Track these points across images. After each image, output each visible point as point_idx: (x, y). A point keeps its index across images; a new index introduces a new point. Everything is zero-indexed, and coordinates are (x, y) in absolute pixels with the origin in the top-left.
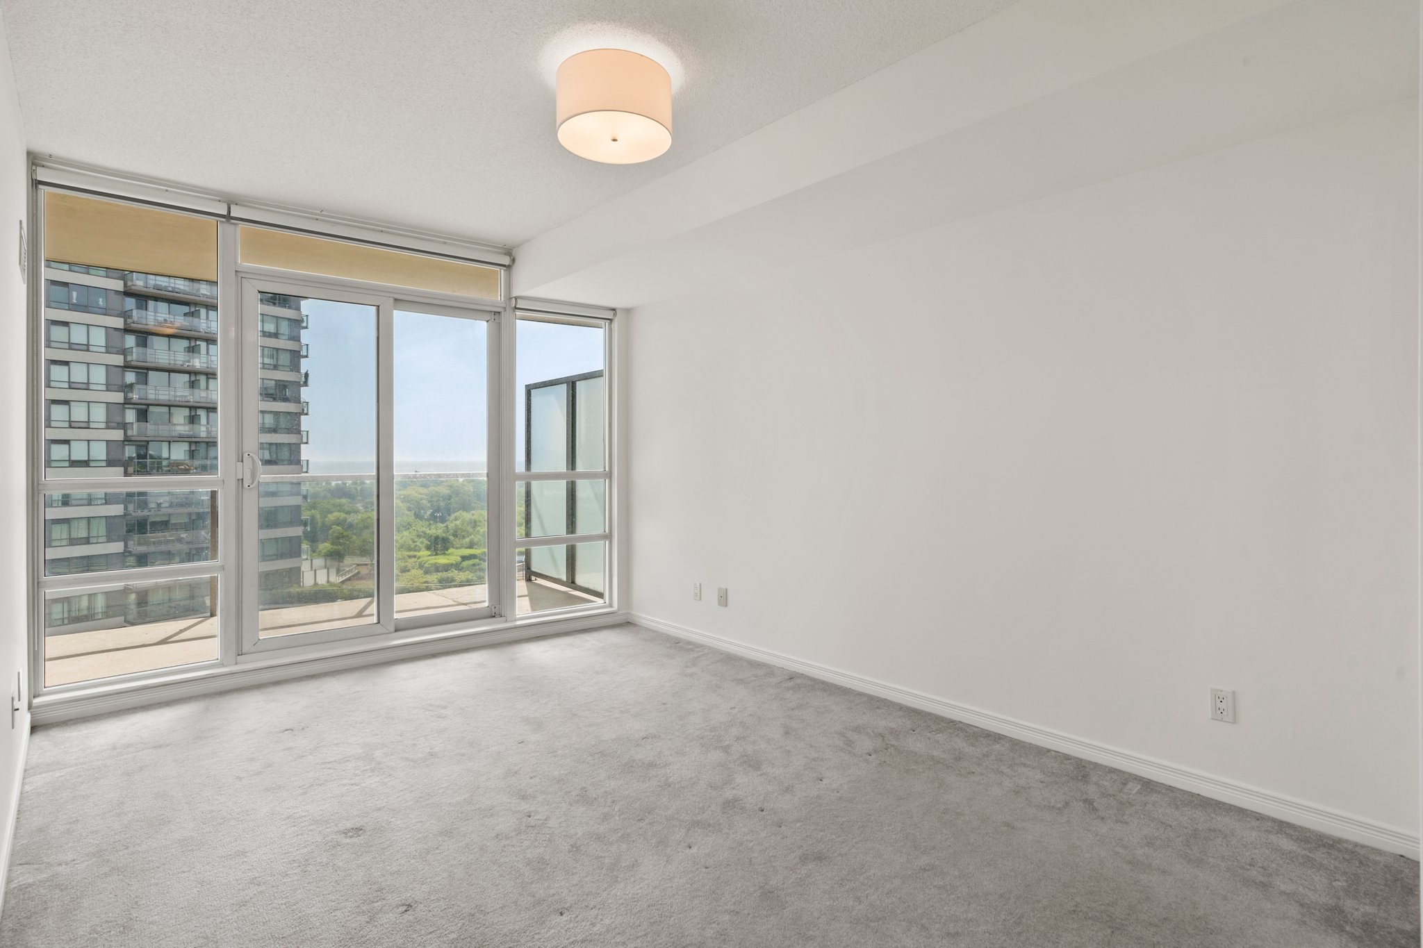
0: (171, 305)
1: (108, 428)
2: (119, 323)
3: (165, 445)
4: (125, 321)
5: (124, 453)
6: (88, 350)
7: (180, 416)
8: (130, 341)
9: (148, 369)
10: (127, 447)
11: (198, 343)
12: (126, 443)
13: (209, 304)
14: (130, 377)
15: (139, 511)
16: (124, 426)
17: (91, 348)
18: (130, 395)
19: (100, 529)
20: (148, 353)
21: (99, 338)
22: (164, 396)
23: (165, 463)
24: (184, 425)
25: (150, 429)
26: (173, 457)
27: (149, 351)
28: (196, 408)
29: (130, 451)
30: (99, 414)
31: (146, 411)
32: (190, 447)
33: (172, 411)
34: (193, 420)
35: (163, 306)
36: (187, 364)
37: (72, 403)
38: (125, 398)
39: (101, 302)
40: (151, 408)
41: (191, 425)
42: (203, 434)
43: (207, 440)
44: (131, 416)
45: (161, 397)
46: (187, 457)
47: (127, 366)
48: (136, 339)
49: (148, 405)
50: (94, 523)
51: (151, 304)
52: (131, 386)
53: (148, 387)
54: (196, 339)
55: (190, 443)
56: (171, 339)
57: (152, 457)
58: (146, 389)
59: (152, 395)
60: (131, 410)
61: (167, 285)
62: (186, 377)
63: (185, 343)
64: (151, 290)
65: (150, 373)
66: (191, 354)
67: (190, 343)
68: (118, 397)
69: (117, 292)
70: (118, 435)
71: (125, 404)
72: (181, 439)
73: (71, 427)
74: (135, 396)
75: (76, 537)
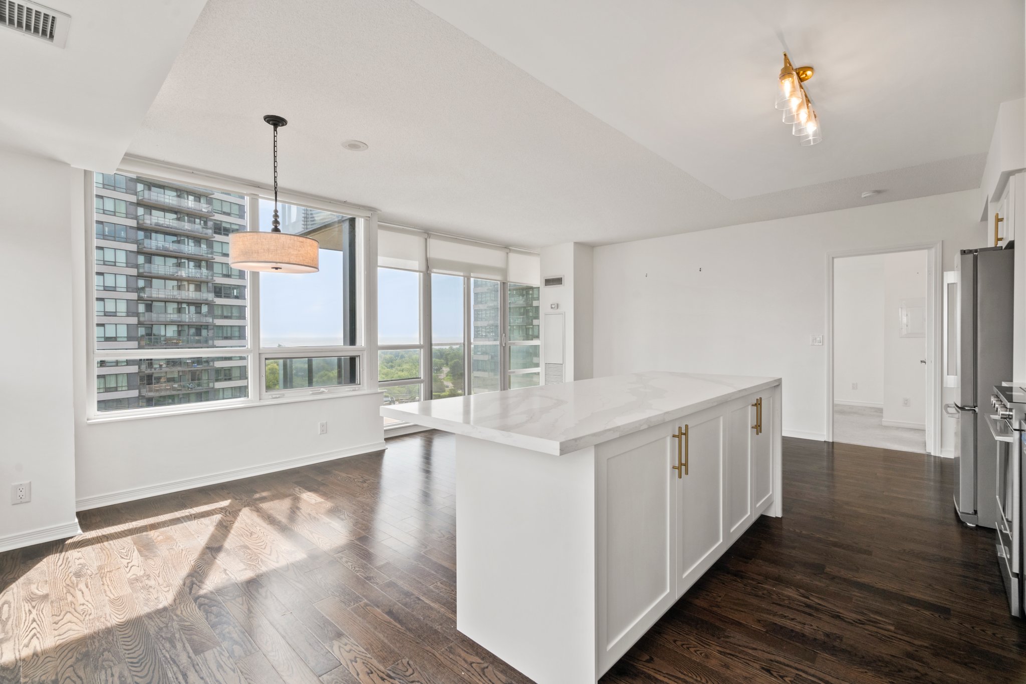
0: (166, 236)
1: (128, 316)
2: (134, 247)
3: (163, 327)
4: (138, 247)
5: (138, 333)
6: (115, 265)
7: (172, 307)
8: (141, 259)
9: (152, 277)
10: (139, 328)
11: (183, 261)
12: (139, 326)
13: (189, 235)
14: (141, 283)
15: (149, 370)
16: (137, 314)
17: (117, 264)
18: (142, 295)
19: (123, 382)
20: (152, 267)
21: (121, 258)
22: (162, 296)
23: (162, 339)
24: (173, 313)
25: (154, 316)
26: (168, 335)
27: (153, 266)
28: (182, 303)
29: (142, 331)
30: (122, 307)
31: (151, 305)
32: (178, 329)
33: (167, 305)
34: (180, 310)
35: (161, 237)
36: (177, 274)
37: (106, 300)
38: (139, 296)
39: (123, 234)
40: (154, 303)
41: (179, 314)
42: (187, 320)
43: (189, 324)
44: (141, 308)
45: (160, 296)
46: (176, 335)
47: (140, 276)
48: (145, 258)
49: (152, 301)
50: (120, 378)
51: (154, 235)
52: (143, 289)
53: (153, 290)
54: (181, 258)
55: (178, 325)
56: (166, 258)
57: (154, 335)
58: (151, 291)
59: (155, 295)
60: (142, 304)
61: (163, 222)
62: (175, 283)
63: (174, 261)
64: (153, 226)
65: (154, 280)
66: (178, 268)
67: (178, 260)
68: (134, 296)
69: (131, 227)
70: (133, 320)
71: (138, 300)
72: (171, 323)
73: (105, 315)
74: (145, 295)
75: (109, 387)
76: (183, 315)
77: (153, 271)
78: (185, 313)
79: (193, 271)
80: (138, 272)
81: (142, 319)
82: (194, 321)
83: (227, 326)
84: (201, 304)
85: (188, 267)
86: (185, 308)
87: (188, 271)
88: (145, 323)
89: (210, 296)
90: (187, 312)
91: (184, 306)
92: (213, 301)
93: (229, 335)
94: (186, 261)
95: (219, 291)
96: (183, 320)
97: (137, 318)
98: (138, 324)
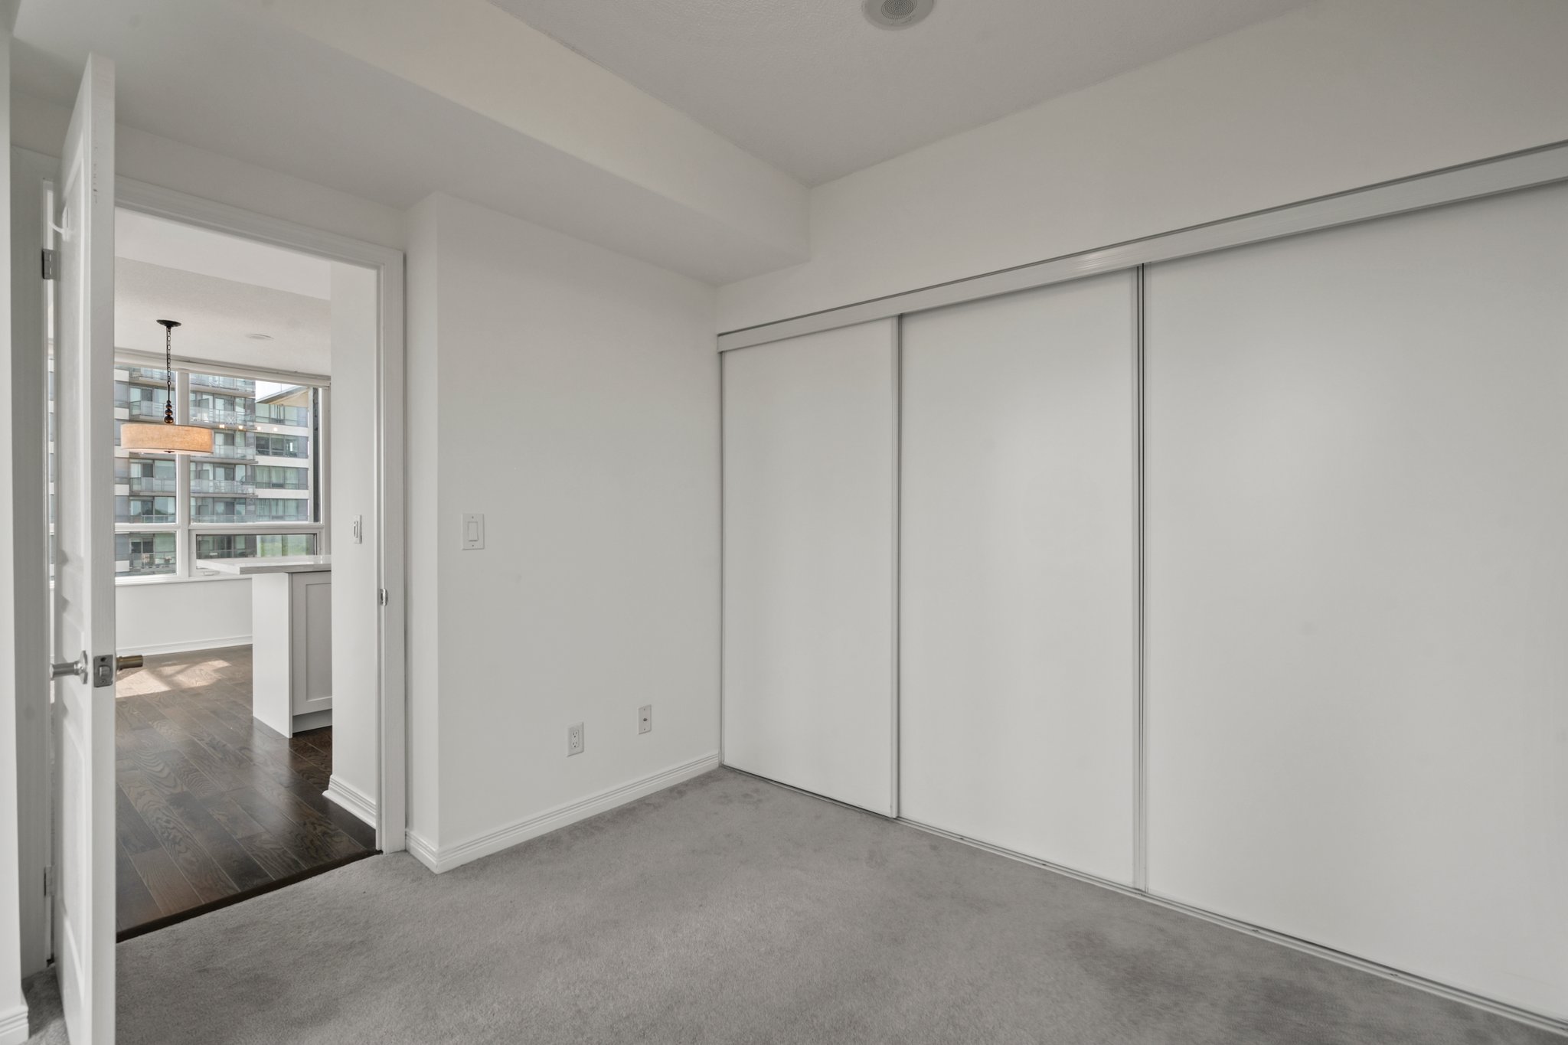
76: (205, 482)
77: (154, 413)
78: (208, 479)
79: (222, 412)
80: (130, 414)
81: (136, 488)
82: (223, 491)
83: (277, 499)
84: (235, 465)
85: (214, 408)
86: (208, 470)
87: (214, 413)
88: (141, 494)
89: (250, 453)
90: (211, 477)
91: (207, 467)
92: (254, 460)
93: (280, 513)
94: (211, 398)
95: (263, 445)
96: (205, 489)
97: (128, 486)
98: (130, 496)
